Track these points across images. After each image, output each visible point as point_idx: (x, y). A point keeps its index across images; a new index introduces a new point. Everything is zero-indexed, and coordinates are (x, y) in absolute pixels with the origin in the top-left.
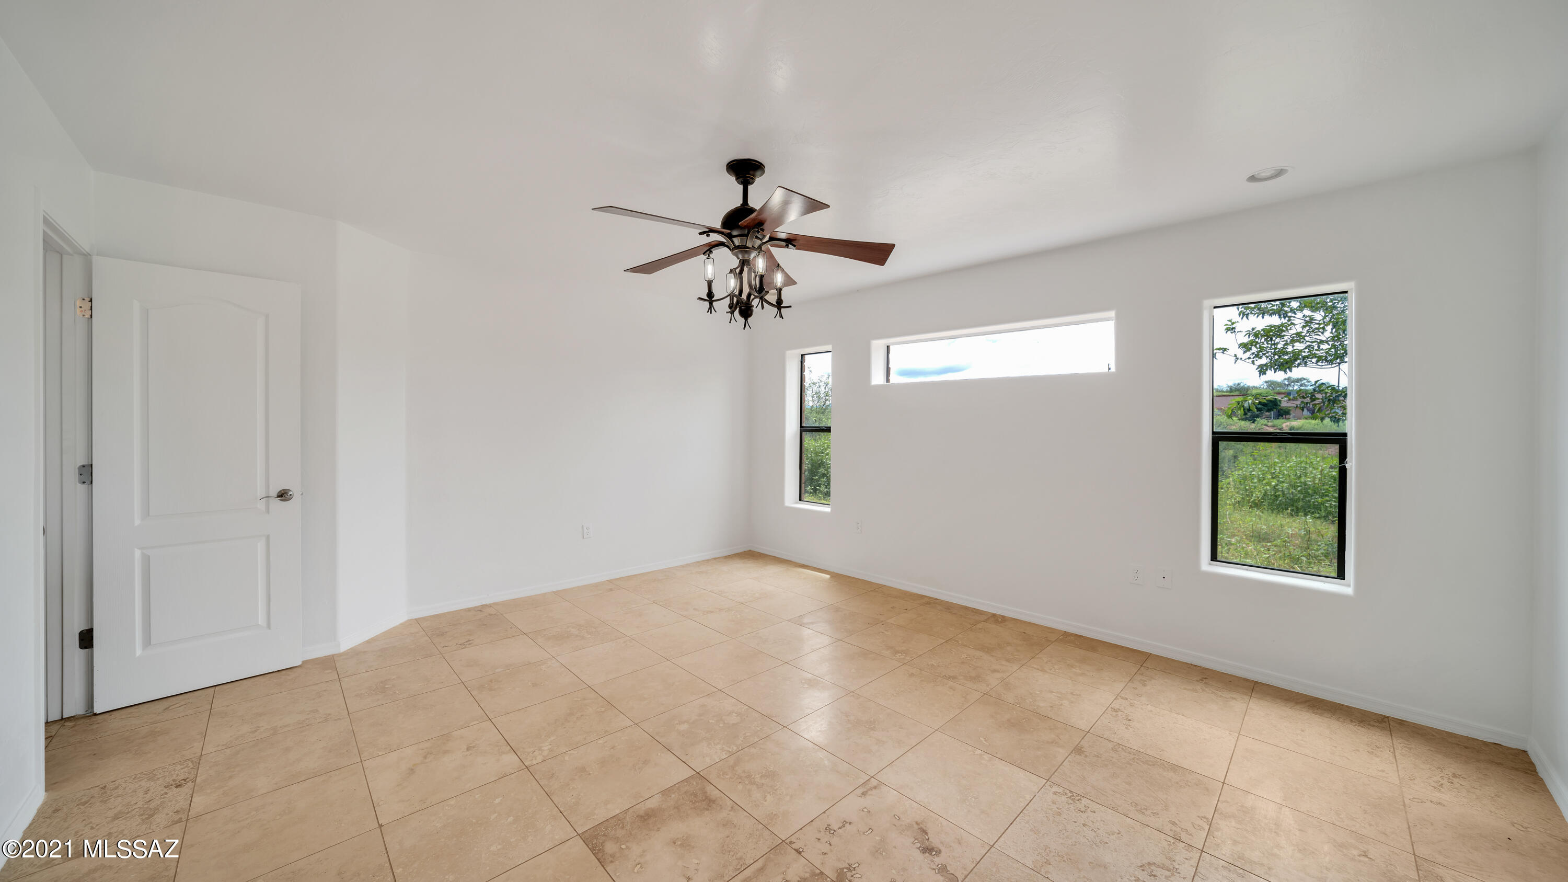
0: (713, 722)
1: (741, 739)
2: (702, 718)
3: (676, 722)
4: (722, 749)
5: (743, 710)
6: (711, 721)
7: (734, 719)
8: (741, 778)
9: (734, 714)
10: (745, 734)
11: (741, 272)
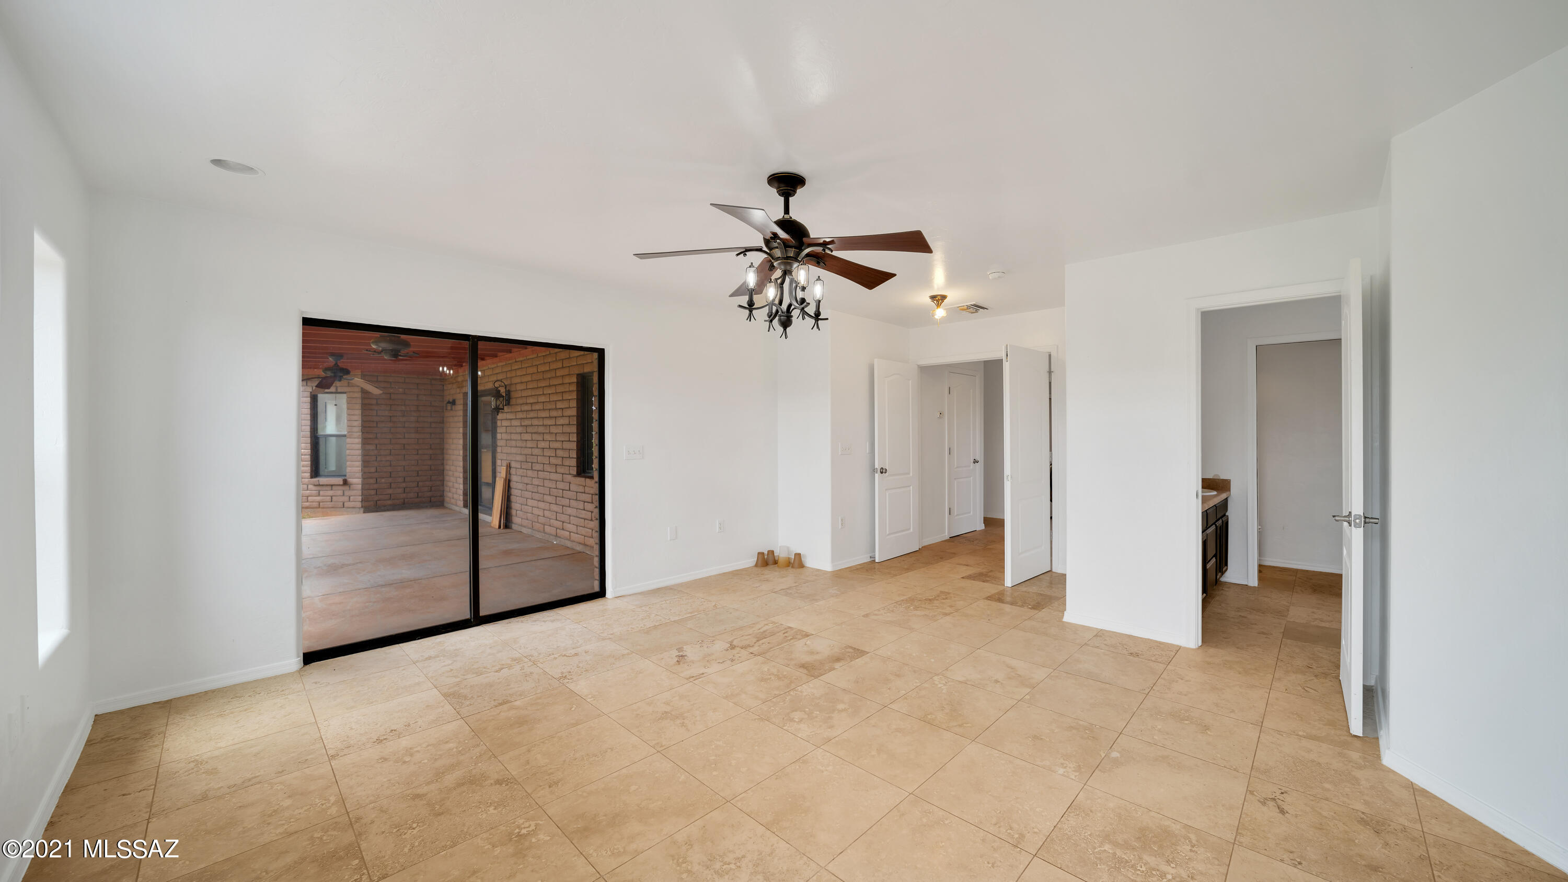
0: (815, 712)
1: (787, 700)
2: (827, 715)
3: (850, 710)
4: (801, 692)
5: (788, 725)
6: (818, 713)
7: (797, 716)
8: (785, 677)
9: (797, 720)
10: (785, 703)
11: (782, 283)
